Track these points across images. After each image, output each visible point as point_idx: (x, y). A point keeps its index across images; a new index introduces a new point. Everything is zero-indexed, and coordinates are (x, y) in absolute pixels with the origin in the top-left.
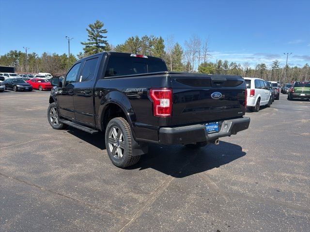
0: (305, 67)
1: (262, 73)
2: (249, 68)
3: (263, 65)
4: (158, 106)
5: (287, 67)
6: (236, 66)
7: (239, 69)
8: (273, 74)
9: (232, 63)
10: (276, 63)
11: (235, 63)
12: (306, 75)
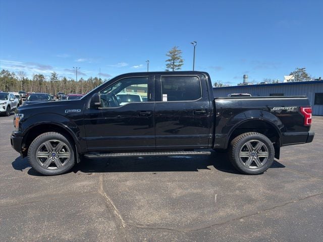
0: (80, 81)
1: (40, 84)
2: (25, 78)
3: (41, 76)
4: (308, 119)
5: (65, 79)
6: (9, 75)
7: (12, 78)
8: (52, 86)
9: (4, 70)
10: (54, 75)
11: (7, 71)
12: (83, 88)
